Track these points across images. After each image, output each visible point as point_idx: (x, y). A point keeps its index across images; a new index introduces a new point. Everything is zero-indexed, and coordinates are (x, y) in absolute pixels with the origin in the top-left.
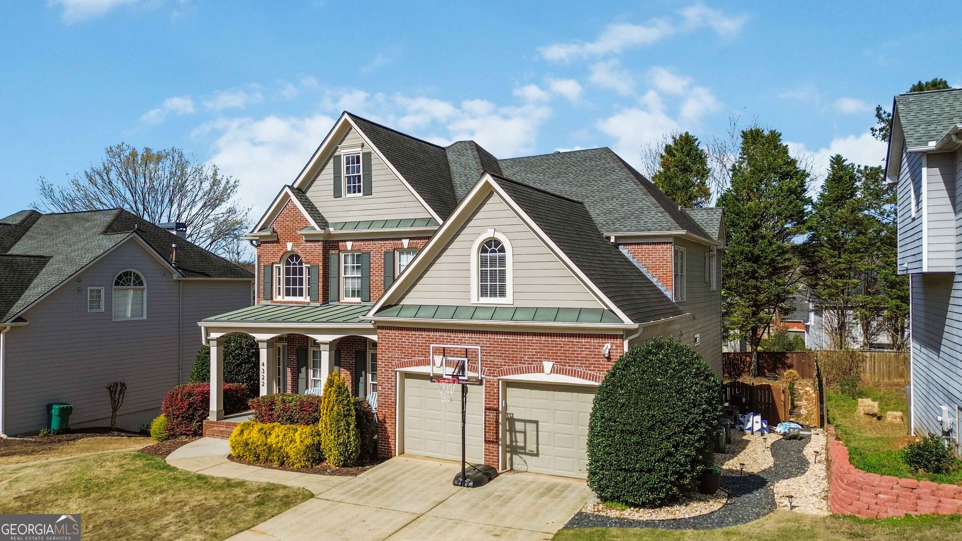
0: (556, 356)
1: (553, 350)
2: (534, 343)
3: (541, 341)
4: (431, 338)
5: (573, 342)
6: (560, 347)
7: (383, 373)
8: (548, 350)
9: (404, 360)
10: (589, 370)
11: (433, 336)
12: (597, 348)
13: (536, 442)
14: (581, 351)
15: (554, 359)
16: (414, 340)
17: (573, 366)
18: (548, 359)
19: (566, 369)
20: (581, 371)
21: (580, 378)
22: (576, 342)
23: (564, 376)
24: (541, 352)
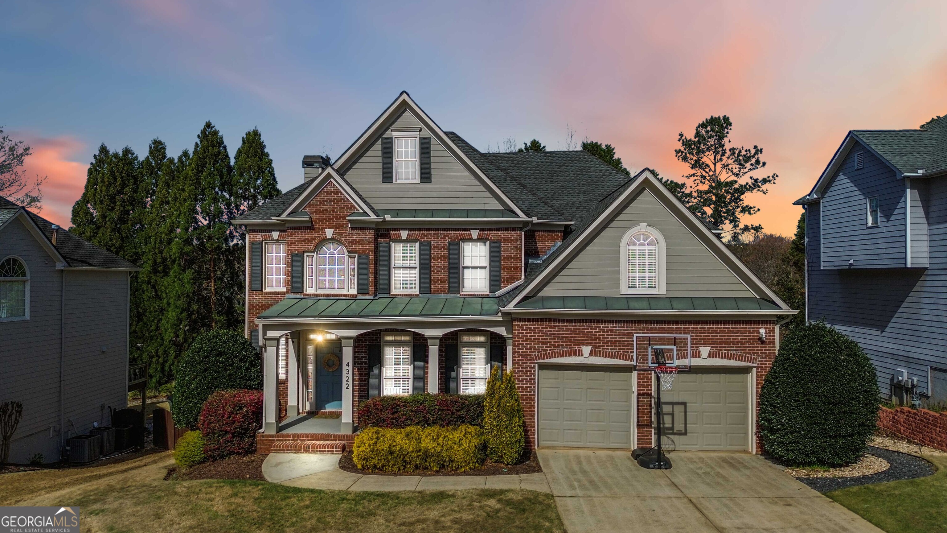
0: (712, 342)
1: (709, 336)
2: (690, 331)
3: (697, 328)
4: (577, 329)
5: (729, 328)
6: (716, 333)
7: (521, 365)
8: (704, 336)
9: (545, 352)
10: (744, 353)
11: (579, 326)
12: (751, 333)
13: (684, 422)
14: (736, 336)
15: (711, 344)
16: (557, 331)
17: (730, 350)
18: (704, 345)
19: (722, 353)
20: (737, 354)
21: (736, 360)
22: (732, 328)
23: (720, 359)
24: (697, 339)
